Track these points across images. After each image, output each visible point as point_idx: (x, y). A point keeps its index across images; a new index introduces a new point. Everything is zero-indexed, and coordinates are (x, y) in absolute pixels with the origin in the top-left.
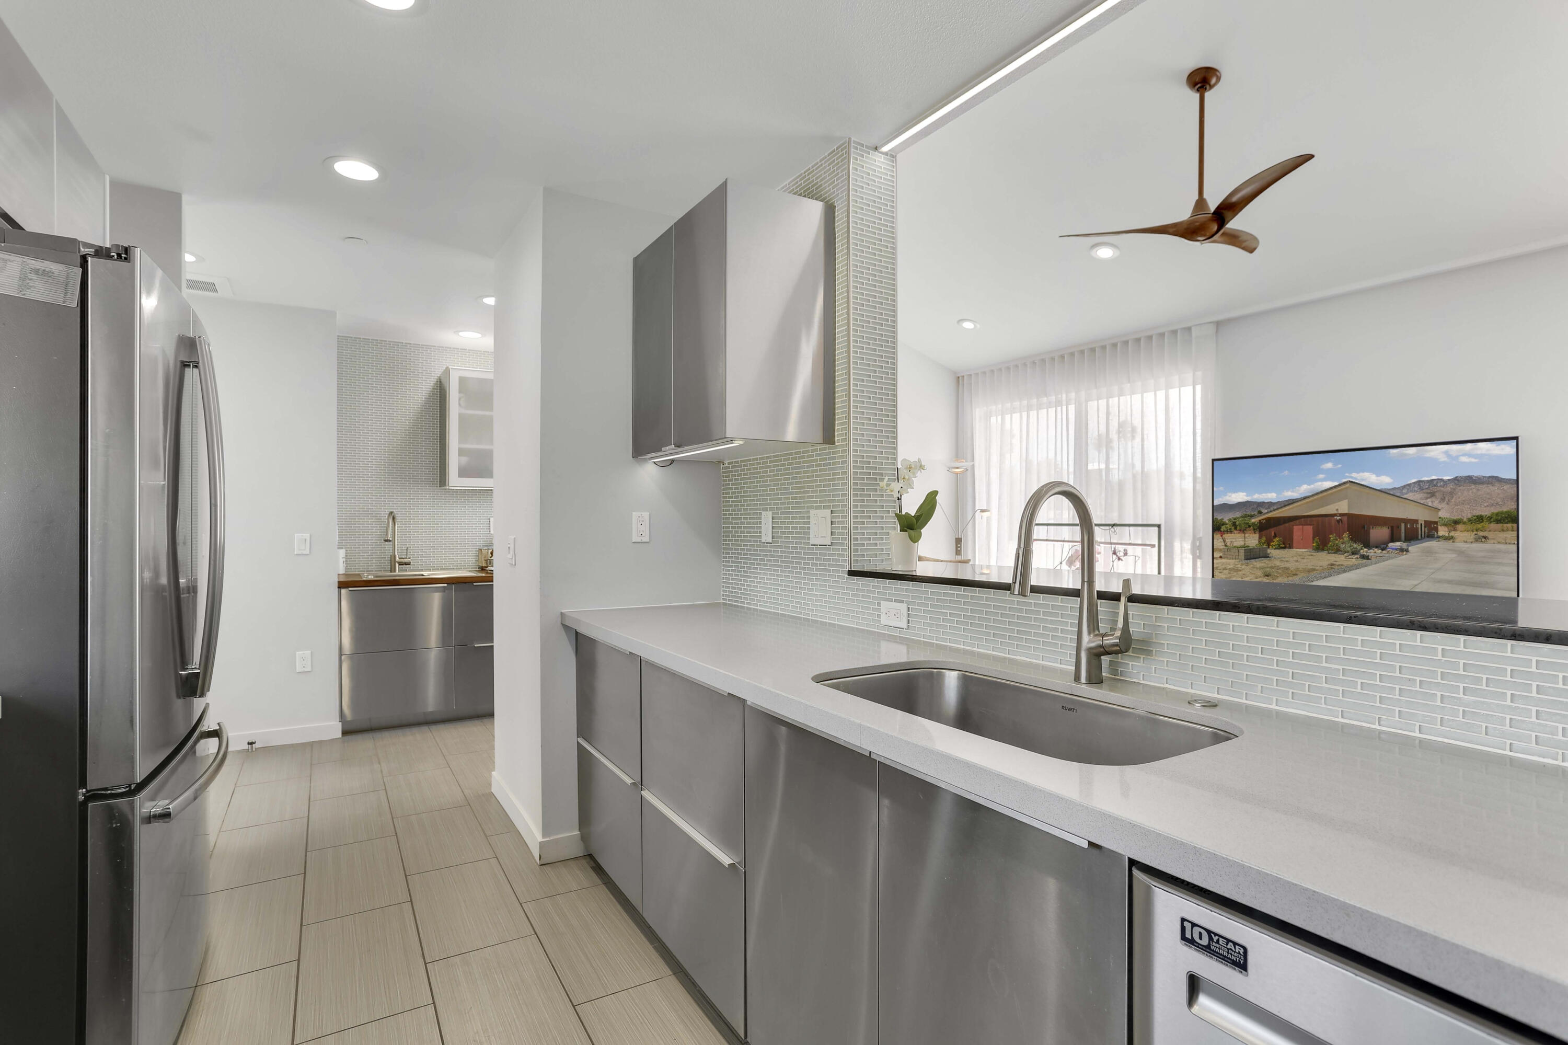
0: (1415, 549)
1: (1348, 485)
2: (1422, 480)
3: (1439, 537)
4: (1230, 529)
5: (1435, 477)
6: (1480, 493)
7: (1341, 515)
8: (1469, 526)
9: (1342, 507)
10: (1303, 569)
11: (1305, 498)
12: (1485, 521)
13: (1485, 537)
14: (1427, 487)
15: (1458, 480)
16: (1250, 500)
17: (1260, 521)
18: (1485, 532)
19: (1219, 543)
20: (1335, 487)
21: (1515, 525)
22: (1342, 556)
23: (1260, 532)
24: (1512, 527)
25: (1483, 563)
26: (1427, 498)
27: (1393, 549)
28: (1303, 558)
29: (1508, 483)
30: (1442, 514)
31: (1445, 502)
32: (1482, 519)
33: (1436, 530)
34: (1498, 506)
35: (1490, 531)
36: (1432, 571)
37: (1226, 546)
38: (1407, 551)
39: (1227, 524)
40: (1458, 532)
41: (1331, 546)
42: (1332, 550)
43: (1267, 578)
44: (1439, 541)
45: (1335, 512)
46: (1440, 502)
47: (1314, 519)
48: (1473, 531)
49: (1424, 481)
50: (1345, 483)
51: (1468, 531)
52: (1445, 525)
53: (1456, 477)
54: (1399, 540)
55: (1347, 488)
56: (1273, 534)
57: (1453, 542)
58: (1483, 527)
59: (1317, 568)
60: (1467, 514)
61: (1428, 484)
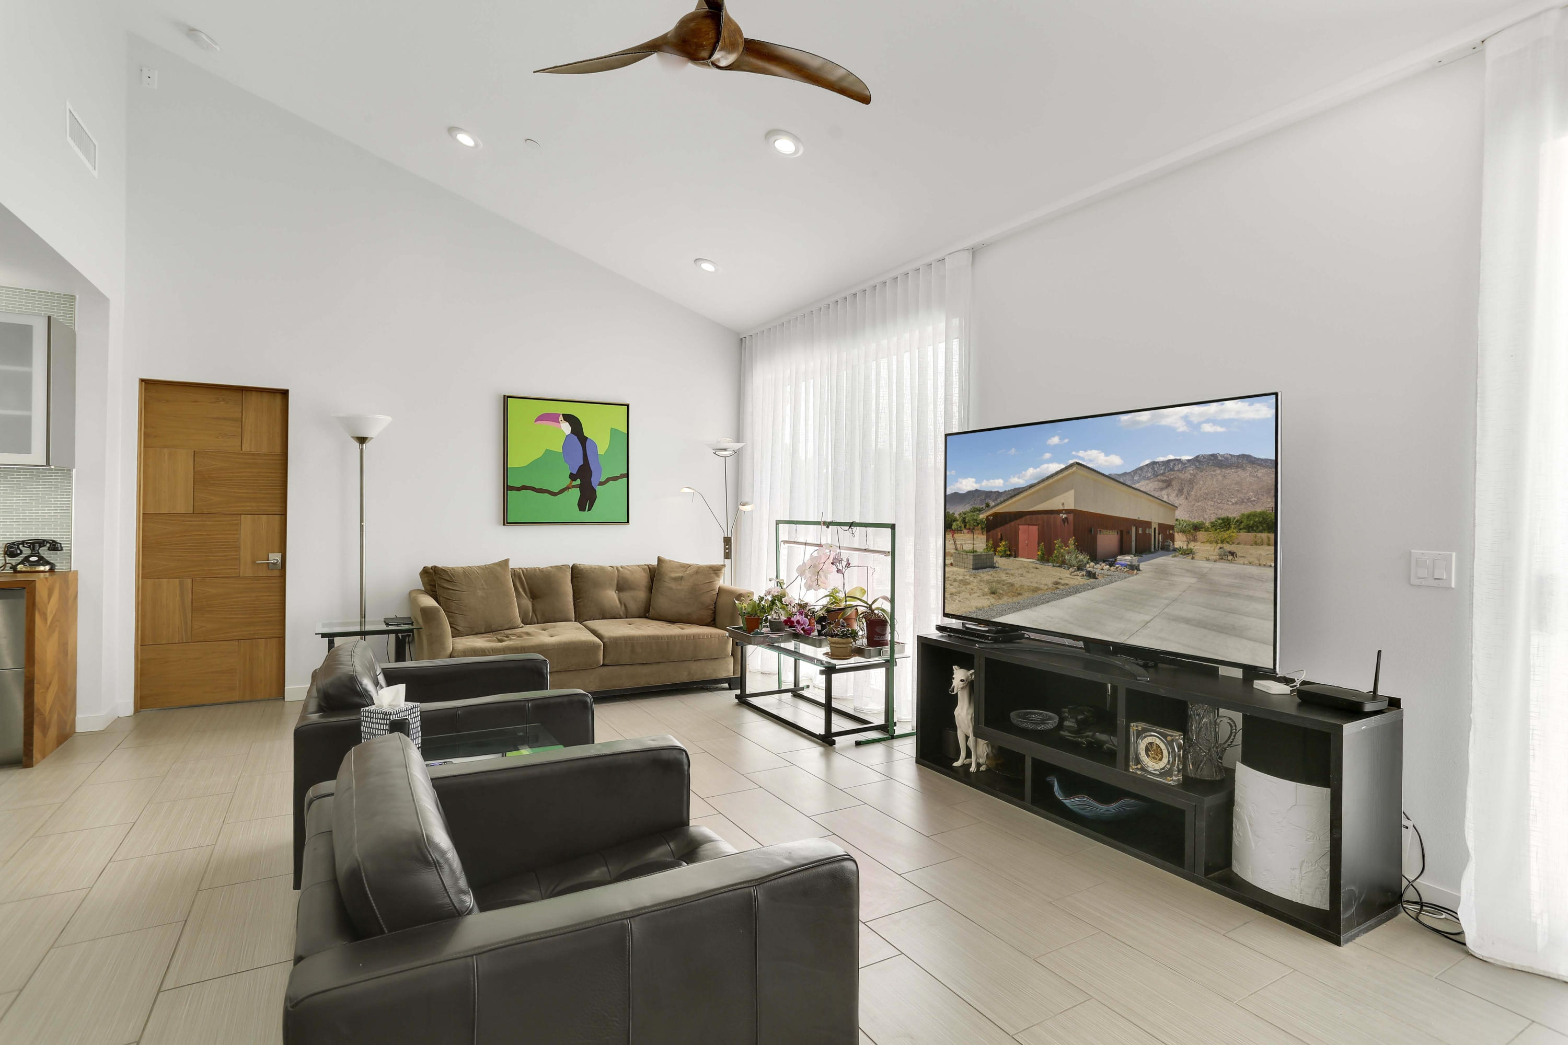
0: (1148, 565)
1: (1074, 469)
2: (1156, 461)
3: (1175, 550)
4: (960, 527)
5: (1171, 457)
6: (1227, 482)
7: (1068, 512)
8: (1212, 535)
9: (1066, 501)
10: (1028, 587)
11: (1031, 486)
12: (1233, 526)
13: (1232, 554)
14: (1162, 471)
15: (1199, 462)
16: (978, 489)
17: (987, 517)
18: (1233, 546)
19: (950, 548)
20: (1062, 471)
21: (1272, 536)
22: (1068, 572)
23: (988, 531)
24: (1269, 538)
25: (1230, 595)
26: (1162, 489)
27: (1122, 565)
28: (1028, 572)
29: (1265, 467)
30: (1182, 514)
31: (1184, 496)
32: (1229, 524)
33: (1172, 538)
34: (1249, 504)
35: (1238, 544)
36: (1166, 602)
37: (956, 549)
38: (1138, 569)
39: (957, 521)
40: (1199, 543)
41: (1056, 557)
42: (1057, 563)
43: (993, 595)
44: (1175, 556)
45: (1061, 508)
46: (1177, 495)
47: (1039, 516)
48: (1217, 543)
49: (1158, 462)
50: (1071, 466)
51: (1211, 542)
52: (1183, 531)
53: (1198, 457)
54: (1128, 552)
55: (1073, 473)
56: (999, 537)
57: (1192, 558)
58: (1230, 537)
59: (1042, 586)
60: (1209, 516)
61: (1163, 468)
